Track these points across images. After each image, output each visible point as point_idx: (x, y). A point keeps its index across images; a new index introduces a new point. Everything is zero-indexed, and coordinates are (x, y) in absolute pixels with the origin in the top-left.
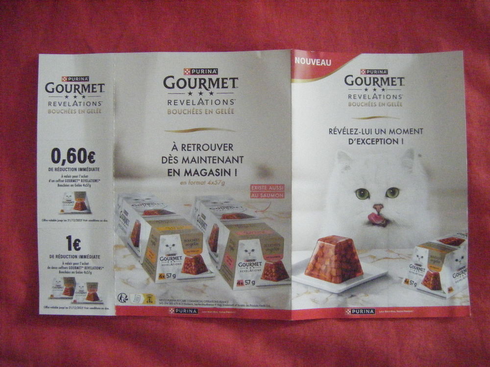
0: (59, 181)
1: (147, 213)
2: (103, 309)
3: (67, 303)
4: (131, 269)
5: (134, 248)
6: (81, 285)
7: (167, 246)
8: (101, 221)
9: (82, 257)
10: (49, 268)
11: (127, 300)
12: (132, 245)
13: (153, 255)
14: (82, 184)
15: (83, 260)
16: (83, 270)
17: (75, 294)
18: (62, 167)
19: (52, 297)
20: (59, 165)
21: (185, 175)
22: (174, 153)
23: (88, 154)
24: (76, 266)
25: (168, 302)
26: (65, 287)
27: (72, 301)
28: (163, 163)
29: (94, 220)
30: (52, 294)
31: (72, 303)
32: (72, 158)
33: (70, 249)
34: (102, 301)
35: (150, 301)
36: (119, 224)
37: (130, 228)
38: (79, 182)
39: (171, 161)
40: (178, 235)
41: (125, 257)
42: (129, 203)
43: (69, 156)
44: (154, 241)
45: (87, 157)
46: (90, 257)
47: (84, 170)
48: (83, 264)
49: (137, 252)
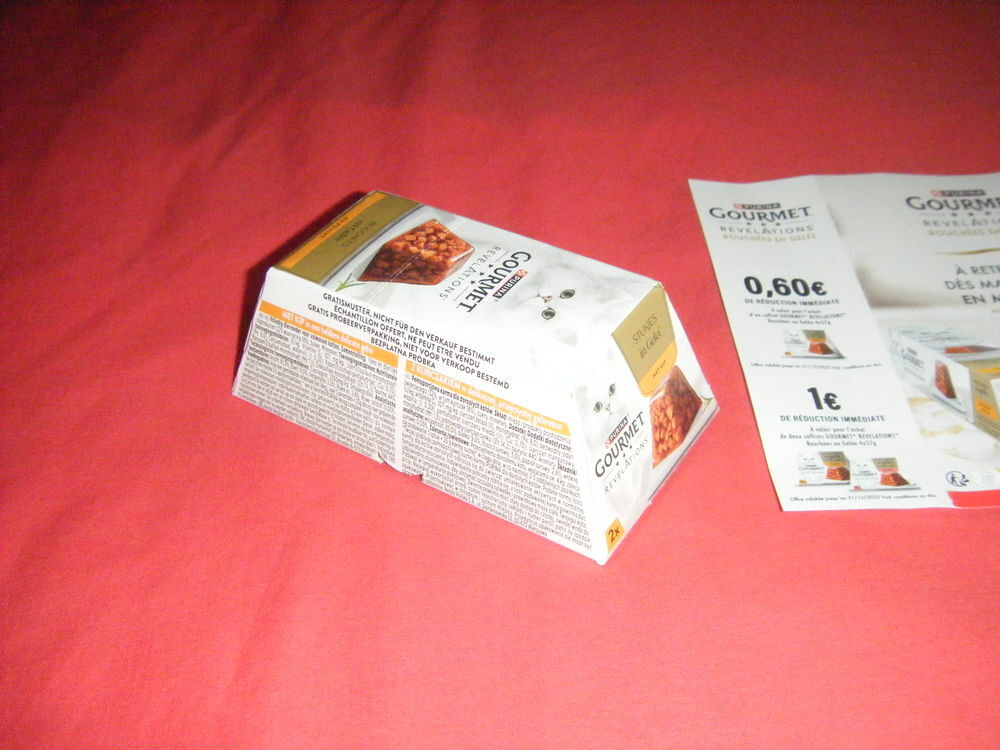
0: (769, 315)
1: (951, 351)
2: (922, 497)
3: (842, 491)
4: (956, 432)
5: (948, 400)
6: (862, 463)
8: (869, 366)
9: (847, 419)
10: (783, 437)
11: (967, 481)
12: (941, 395)
13: (989, 409)
14: (813, 320)
15: (854, 425)
16: (856, 439)
17: (852, 477)
18: (769, 299)
19: (803, 483)
20: (763, 296)
21: (995, 302)
22: (963, 278)
23: (810, 286)
24: (841, 433)
26: (826, 467)
27: (852, 487)
28: (949, 289)
29: (853, 367)
30: (802, 478)
31: (852, 491)
33: (819, 406)
34: (914, 484)
36: (906, 368)
37: (930, 374)
38: (808, 319)
39: (962, 287)
41: (935, 414)
42: (914, 338)
43: (776, 286)
44: (981, 388)
45: (811, 290)
46: (865, 420)
47: (811, 304)
48: (852, 430)
49: (955, 405)
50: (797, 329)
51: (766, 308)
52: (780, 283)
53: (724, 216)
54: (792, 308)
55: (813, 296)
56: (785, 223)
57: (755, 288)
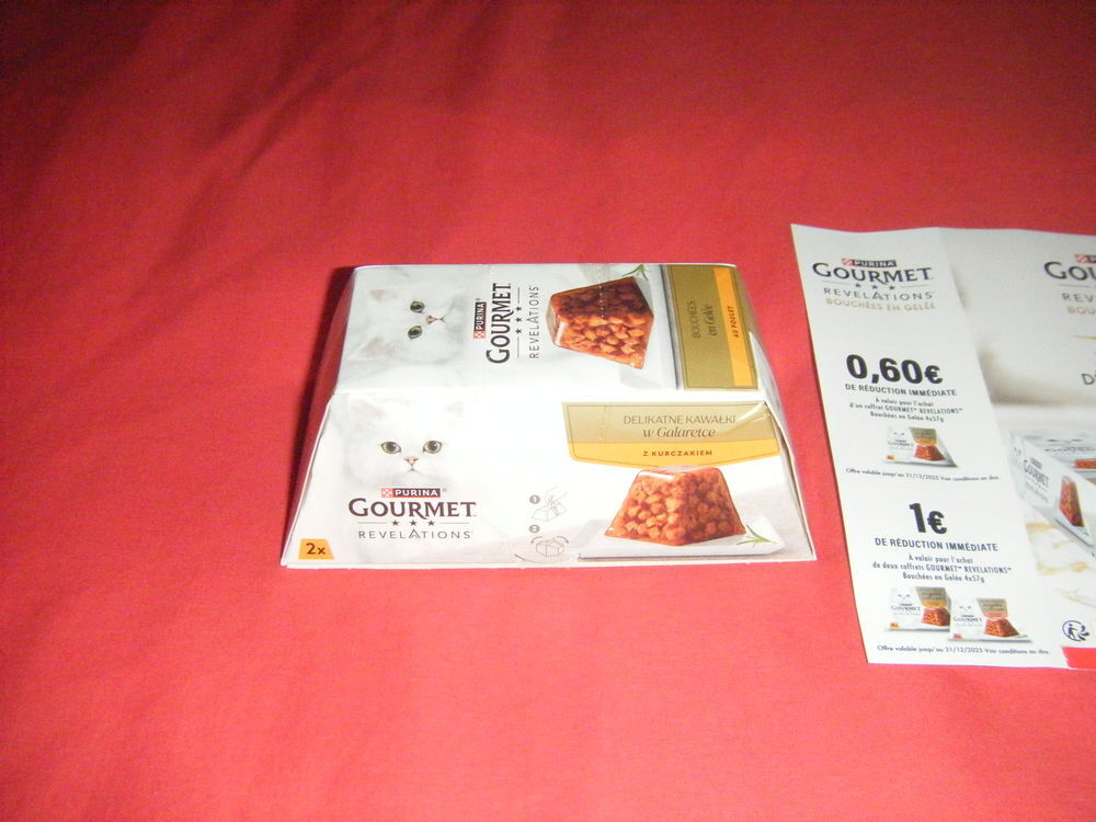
1: (1081, 464)
2: (1032, 652)
3: (938, 639)
4: (1079, 570)
5: (1074, 529)
6: (965, 605)
8: (983, 479)
9: (953, 546)
10: (876, 566)
11: (1087, 634)
12: (1067, 523)
14: (924, 415)
15: (958, 554)
16: (961, 573)
17: (953, 622)
19: (894, 628)
23: (923, 370)
24: (944, 564)
26: (923, 607)
27: (951, 635)
28: (1085, 384)
29: (965, 479)
30: (894, 621)
31: (951, 640)
33: (922, 528)
34: (1025, 636)
36: (1027, 484)
37: (1054, 493)
38: (917, 413)
41: (1056, 546)
42: (1038, 446)
43: (884, 369)
45: (923, 375)
46: (974, 548)
47: (923, 393)
48: (958, 561)
49: (1083, 536)
50: (903, 427)
51: (869, 397)
52: (888, 364)
53: (829, 274)
54: (900, 398)
55: (925, 384)
56: (901, 287)
57: (858, 370)
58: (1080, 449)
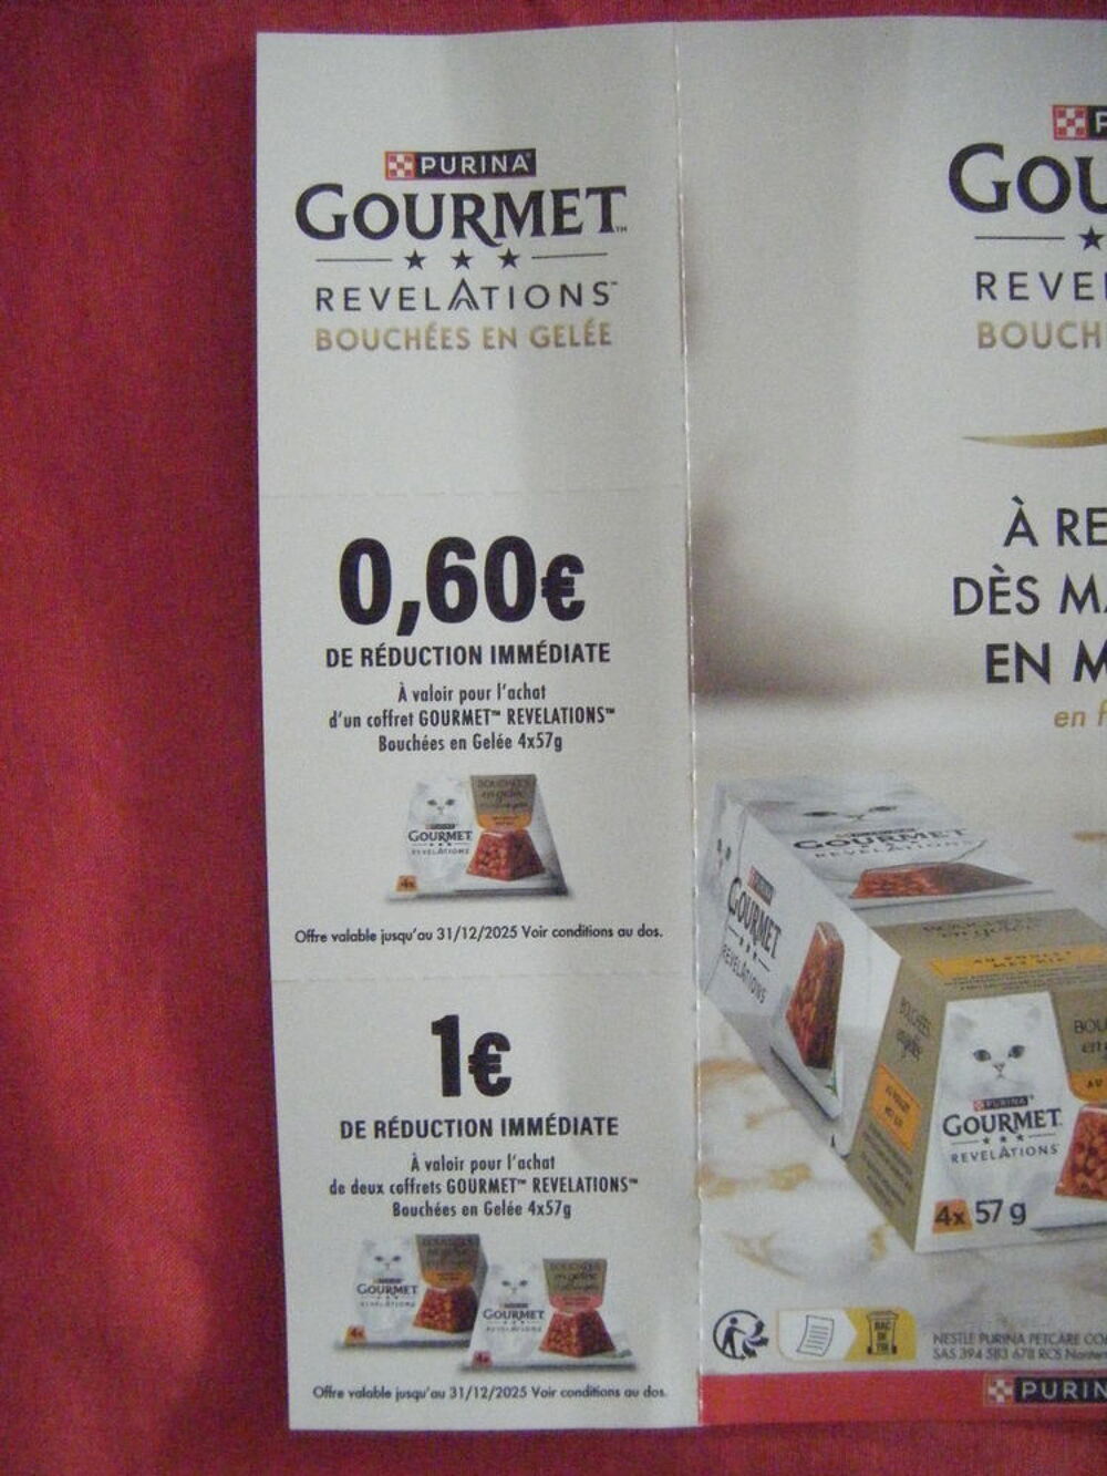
0: (387, 718)
1: (878, 885)
2: (631, 1393)
3: (441, 1367)
4: (789, 1186)
5: (808, 1075)
6: (514, 1277)
7: (982, 1055)
8: (624, 933)
9: (516, 1127)
10: (336, 1189)
11: (764, 1342)
12: (793, 1054)
13: (905, 1107)
14: (513, 732)
15: (526, 1145)
16: (524, 1195)
17: (480, 1323)
18: (402, 643)
19: (356, 1339)
20: (385, 631)
21: (1078, 677)
22: (1019, 560)
23: (541, 572)
24: (487, 1175)
25: (984, 1347)
26: (423, 1287)
27: (467, 1356)
28: (958, 611)
29: (582, 931)
30: (356, 1322)
31: (465, 1369)
32: (452, 595)
33: (451, 1087)
34: (627, 1353)
35: (885, 1347)
36: (725, 950)
37: (785, 970)
38: (499, 726)
39: (1001, 603)
40: (1043, 1000)
41: (752, 1121)
42: (776, 832)
44: (912, 1031)
45: (539, 588)
46: (565, 1128)
47: (525, 656)
48: (522, 1165)
49: (823, 1095)
50: (457, 776)
52: (450, 558)
55: (538, 621)
56: (531, 257)
58: (885, 836)
